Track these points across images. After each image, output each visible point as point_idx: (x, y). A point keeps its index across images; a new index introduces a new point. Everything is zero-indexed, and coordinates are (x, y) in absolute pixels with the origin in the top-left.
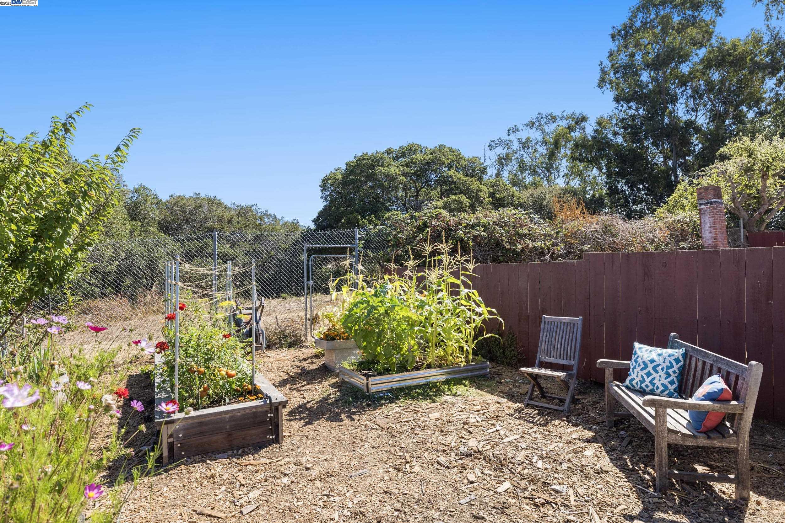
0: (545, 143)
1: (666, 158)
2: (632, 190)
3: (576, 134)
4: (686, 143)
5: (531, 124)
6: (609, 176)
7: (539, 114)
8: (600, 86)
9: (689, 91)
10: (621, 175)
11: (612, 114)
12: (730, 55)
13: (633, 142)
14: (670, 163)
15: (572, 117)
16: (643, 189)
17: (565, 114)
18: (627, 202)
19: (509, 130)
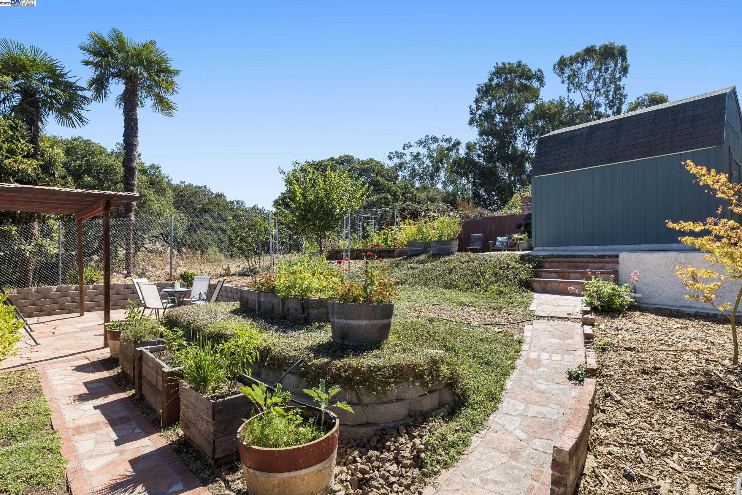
0: (430, 157)
1: (510, 175)
2: (488, 195)
3: (453, 154)
4: (521, 166)
5: (420, 143)
6: (474, 185)
7: (427, 136)
8: (470, 124)
9: (525, 132)
10: (482, 185)
11: (476, 141)
12: (547, 113)
13: (490, 163)
14: (512, 178)
15: (449, 140)
16: (495, 196)
17: (445, 138)
18: (485, 203)
19: (405, 145)
